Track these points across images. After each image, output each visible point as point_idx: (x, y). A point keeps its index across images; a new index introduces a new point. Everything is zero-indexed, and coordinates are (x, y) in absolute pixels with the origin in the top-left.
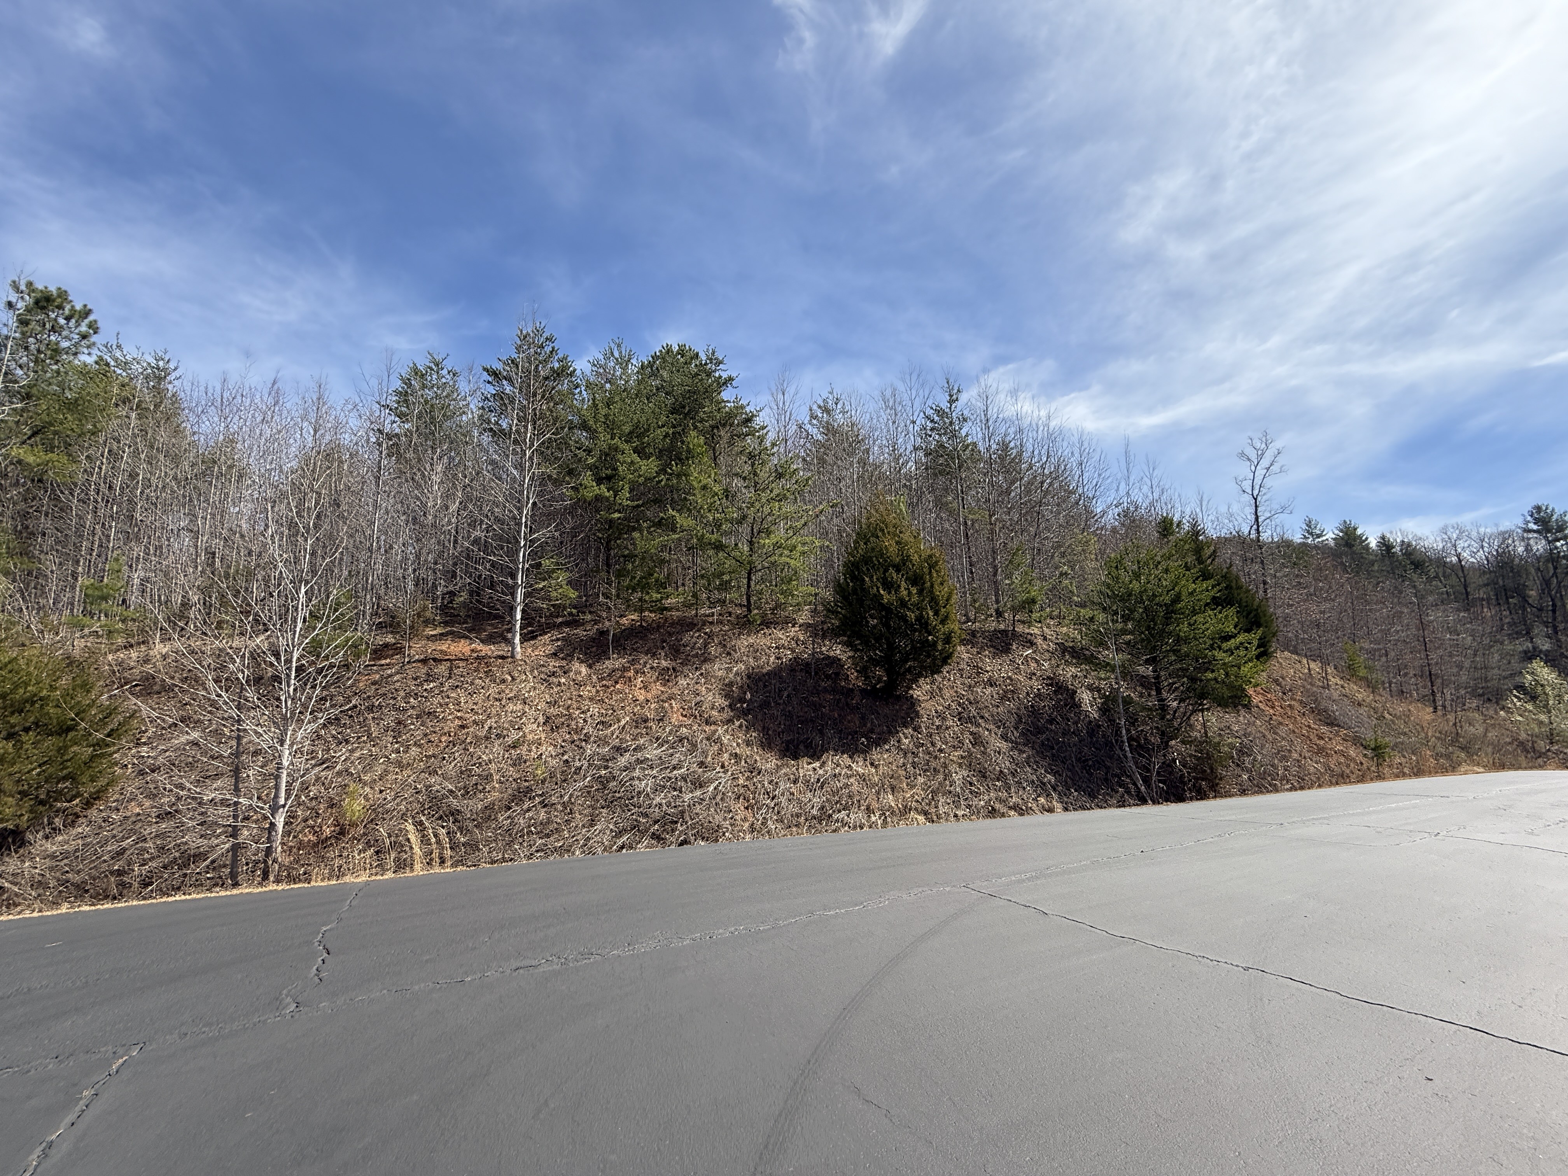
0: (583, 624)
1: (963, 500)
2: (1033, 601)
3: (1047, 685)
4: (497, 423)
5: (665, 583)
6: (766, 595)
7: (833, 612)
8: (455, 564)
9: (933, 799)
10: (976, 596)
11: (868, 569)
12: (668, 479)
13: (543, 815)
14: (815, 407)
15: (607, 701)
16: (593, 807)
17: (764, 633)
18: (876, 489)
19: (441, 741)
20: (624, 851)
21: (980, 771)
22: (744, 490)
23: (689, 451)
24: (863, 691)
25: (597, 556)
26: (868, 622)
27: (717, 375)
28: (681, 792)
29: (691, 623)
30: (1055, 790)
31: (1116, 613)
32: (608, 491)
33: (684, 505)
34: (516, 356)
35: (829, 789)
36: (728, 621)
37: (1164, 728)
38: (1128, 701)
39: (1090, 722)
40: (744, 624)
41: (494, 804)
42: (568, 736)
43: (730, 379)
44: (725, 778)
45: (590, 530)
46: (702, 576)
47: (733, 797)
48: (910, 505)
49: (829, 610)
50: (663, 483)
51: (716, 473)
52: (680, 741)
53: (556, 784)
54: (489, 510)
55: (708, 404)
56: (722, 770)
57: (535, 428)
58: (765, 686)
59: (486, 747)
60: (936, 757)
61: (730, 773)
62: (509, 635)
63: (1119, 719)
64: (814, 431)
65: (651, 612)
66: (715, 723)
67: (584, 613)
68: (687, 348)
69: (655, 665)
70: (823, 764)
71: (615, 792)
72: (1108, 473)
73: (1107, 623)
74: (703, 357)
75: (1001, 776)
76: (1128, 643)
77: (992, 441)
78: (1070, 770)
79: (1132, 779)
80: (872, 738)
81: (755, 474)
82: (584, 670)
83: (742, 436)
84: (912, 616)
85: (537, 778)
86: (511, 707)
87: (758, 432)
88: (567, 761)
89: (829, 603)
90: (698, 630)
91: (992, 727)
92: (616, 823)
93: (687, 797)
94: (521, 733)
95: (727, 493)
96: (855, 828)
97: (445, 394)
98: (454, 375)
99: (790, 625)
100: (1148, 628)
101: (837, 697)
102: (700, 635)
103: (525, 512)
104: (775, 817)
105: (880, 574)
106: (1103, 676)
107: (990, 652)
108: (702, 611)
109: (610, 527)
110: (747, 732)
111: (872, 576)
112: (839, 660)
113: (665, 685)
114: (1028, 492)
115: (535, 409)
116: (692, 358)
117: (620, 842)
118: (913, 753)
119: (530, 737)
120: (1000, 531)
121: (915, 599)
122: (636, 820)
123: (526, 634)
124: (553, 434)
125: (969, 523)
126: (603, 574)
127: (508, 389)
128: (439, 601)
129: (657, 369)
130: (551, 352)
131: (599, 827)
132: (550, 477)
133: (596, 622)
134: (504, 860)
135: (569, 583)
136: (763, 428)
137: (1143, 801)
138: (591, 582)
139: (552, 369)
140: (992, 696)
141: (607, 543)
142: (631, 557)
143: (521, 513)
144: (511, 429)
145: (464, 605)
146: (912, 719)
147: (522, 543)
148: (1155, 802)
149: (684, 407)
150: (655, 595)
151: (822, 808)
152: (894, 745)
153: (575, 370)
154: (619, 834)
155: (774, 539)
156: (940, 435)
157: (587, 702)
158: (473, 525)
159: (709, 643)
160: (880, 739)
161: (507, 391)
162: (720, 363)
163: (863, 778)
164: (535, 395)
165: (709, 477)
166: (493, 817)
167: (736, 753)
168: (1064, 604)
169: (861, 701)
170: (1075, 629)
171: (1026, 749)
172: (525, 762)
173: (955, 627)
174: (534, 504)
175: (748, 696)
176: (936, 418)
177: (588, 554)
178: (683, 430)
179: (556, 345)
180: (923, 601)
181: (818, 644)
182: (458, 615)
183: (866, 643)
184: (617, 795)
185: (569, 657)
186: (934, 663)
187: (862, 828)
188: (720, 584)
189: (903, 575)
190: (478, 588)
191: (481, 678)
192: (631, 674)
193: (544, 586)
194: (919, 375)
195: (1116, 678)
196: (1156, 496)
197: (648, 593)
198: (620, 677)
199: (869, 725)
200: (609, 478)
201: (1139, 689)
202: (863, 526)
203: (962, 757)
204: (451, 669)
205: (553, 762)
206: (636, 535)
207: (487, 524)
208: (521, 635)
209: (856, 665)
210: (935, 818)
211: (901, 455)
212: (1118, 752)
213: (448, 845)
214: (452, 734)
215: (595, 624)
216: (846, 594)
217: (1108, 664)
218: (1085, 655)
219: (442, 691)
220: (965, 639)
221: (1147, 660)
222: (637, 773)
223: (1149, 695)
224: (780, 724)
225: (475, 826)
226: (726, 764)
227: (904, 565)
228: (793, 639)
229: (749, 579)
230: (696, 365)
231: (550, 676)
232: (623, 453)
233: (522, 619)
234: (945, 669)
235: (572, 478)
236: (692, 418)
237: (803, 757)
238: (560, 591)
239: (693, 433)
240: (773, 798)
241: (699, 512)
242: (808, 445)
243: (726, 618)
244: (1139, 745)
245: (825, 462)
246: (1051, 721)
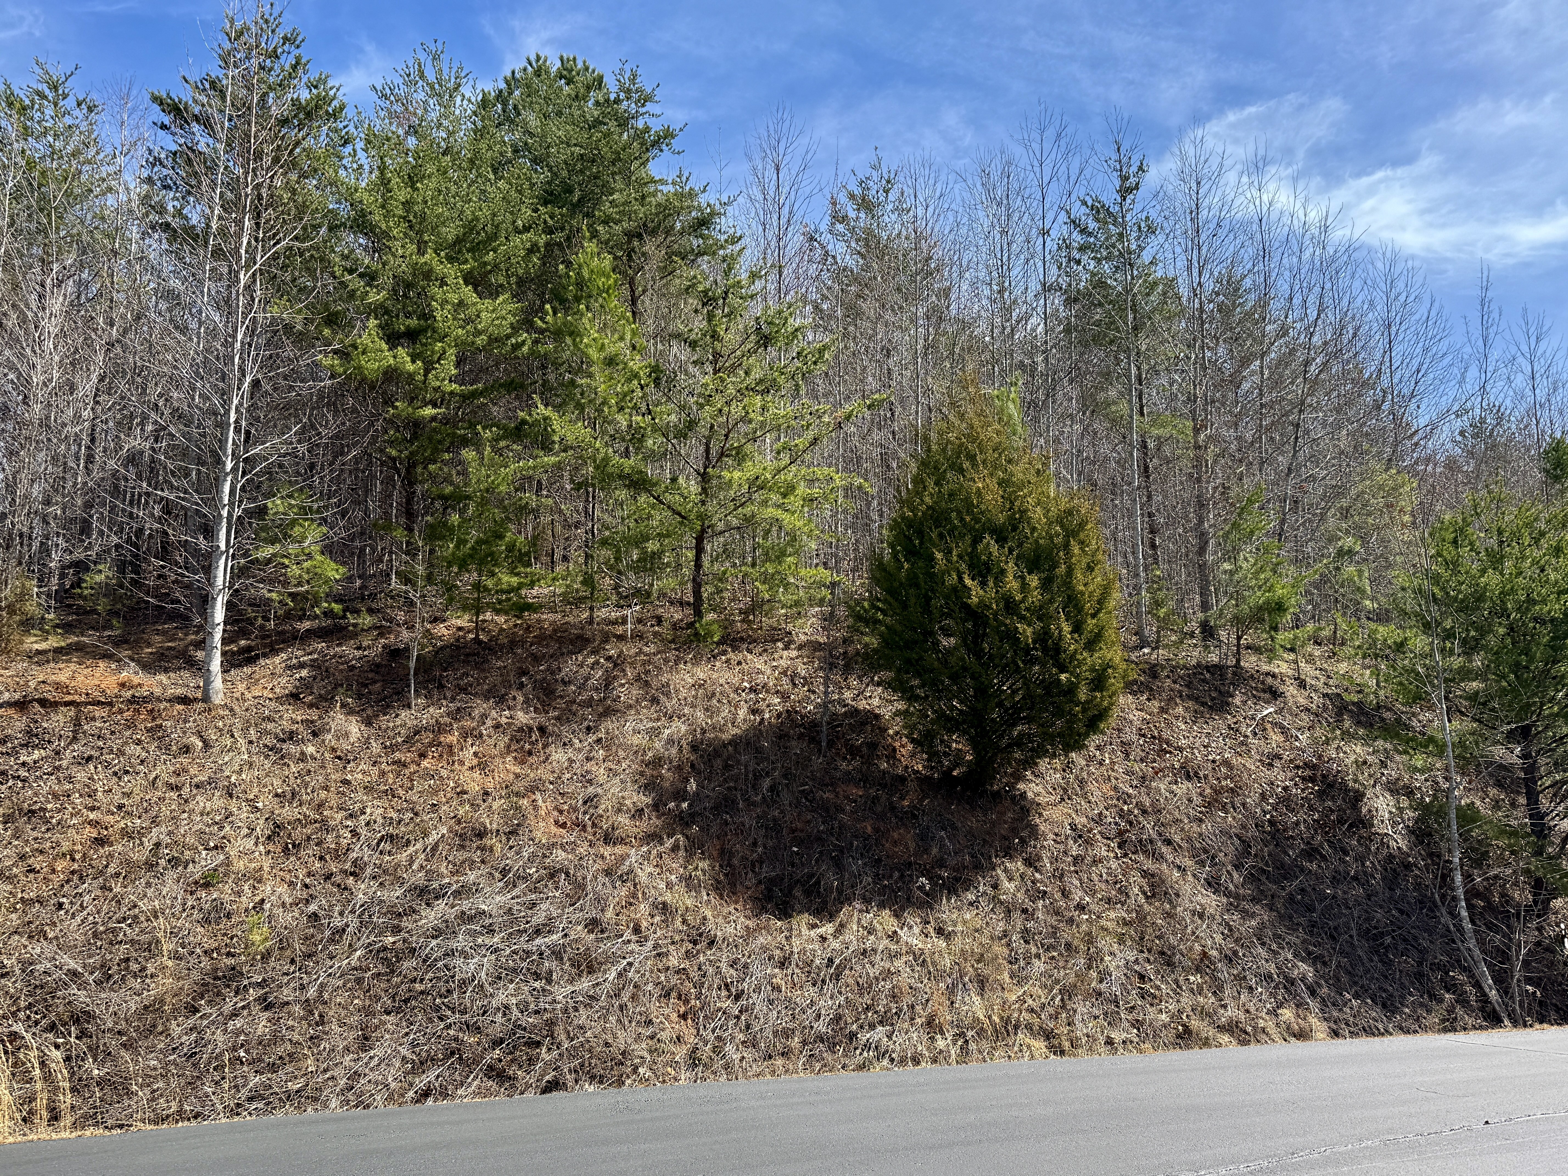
0: (354, 635)
1: (1140, 398)
2: (1280, 607)
3: (1303, 779)
4: (179, 213)
5: (528, 554)
6: (733, 584)
7: (867, 622)
8: (88, 505)
9: (1063, 1007)
10: (1161, 595)
11: (941, 536)
12: (536, 342)
13: (262, 1026)
14: (843, 198)
15: (401, 792)
16: (368, 1012)
17: (728, 661)
18: (962, 369)
19: (54, 871)
20: (430, 1102)
21: (1162, 953)
22: (691, 369)
23: (580, 284)
24: (924, 781)
25: (386, 497)
26: (937, 643)
27: (640, 124)
28: (549, 981)
29: (580, 637)
30: (1313, 993)
31: (1449, 635)
32: (413, 362)
33: (571, 396)
34: (220, 73)
35: (851, 981)
36: (655, 634)
37: (1540, 874)
38: (1468, 816)
39: (1391, 857)
40: (688, 642)
41: (162, 1002)
42: (318, 865)
43: (668, 134)
44: (639, 954)
45: (374, 439)
46: (604, 542)
47: (657, 992)
48: (1031, 406)
49: (858, 618)
50: (525, 349)
51: (634, 333)
52: (552, 876)
53: (293, 961)
54: (160, 395)
55: (620, 185)
56: (634, 938)
57: (258, 225)
58: (727, 767)
59: (148, 885)
60: (1071, 921)
61: (650, 944)
62: (200, 655)
63: (1450, 851)
64: (839, 249)
65: (498, 612)
66: (622, 841)
67: (357, 612)
68: (580, 65)
69: (504, 720)
70: (840, 930)
71: (414, 981)
72: (1443, 346)
73: (1431, 655)
74: (612, 87)
75: (1203, 965)
76: (1473, 697)
77: (1206, 275)
78: (1347, 955)
79: (1472, 976)
80: (940, 877)
81: (715, 336)
82: (355, 728)
83: (690, 256)
84: (1027, 632)
85: (252, 950)
86: (201, 802)
87: (722, 247)
88: (315, 916)
89: (858, 603)
90: (594, 652)
91: (1188, 862)
92: (413, 1045)
93: (561, 992)
94: (222, 857)
95: (657, 374)
96: (903, 1061)
97: (70, 149)
98: (90, 109)
99: (780, 645)
100: (1516, 667)
101: (872, 792)
102: (597, 663)
103: (235, 401)
104: (741, 1037)
105: (965, 544)
106: (1419, 764)
107: (1187, 709)
108: (602, 613)
109: (415, 437)
110: (689, 859)
111: (950, 552)
112: (877, 717)
113: (522, 762)
114: (1277, 383)
115: (258, 187)
116: (588, 88)
117: (421, 1082)
118: (1025, 911)
119: (240, 865)
120: (1215, 462)
121: (1035, 597)
122: (456, 1039)
123: (233, 653)
124: (296, 238)
125: (1151, 445)
126: (399, 534)
127: (203, 143)
128: (55, 580)
129: (515, 107)
130: (294, 67)
131: (377, 1052)
132: (288, 328)
133: (382, 631)
134: (181, 1115)
135: (328, 550)
136: (734, 240)
137: (1493, 1019)
138: (373, 550)
139: (295, 102)
140: (1190, 800)
141: (408, 470)
142: (456, 500)
143: (226, 404)
144: (208, 226)
145: (107, 590)
146: (1023, 841)
147: (229, 466)
148: (1518, 1022)
149: (570, 190)
150: (505, 578)
151: (838, 1018)
152: (985, 893)
153: (342, 108)
154: (421, 1065)
155: (750, 469)
156: (1099, 261)
157: (361, 795)
158: (125, 425)
159: (614, 678)
160: (957, 880)
161: (202, 147)
162: (646, 99)
163: (919, 958)
164: (259, 155)
165: (622, 338)
166: (160, 1028)
167: (664, 904)
168: (1344, 614)
169: (921, 801)
170: (1365, 667)
171: (1257, 909)
172: (229, 916)
173: (1115, 655)
174: (256, 384)
175: (692, 786)
176: (1092, 225)
177: (367, 492)
178: (568, 239)
179: (304, 53)
180: (1051, 601)
181: (836, 684)
182: (94, 611)
183: (933, 684)
184: (418, 987)
185: (324, 702)
186: (1070, 728)
187: (918, 1063)
188: (639, 561)
189: (1011, 551)
190: (136, 556)
191: (139, 742)
192: (452, 738)
193: (274, 555)
194: (1059, 135)
195: (1447, 769)
196: (1541, 395)
197: (493, 574)
198: (431, 745)
199: (935, 851)
200: (412, 336)
201: (1493, 792)
202: (934, 447)
203: (1126, 923)
204: (77, 723)
205: (286, 918)
206: (468, 454)
207: (156, 422)
208: (224, 654)
209: (912, 728)
210: (1066, 1045)
211: (1015, 302)
212: (1446, 919)
213: (67, 1085)
214: (78, 856)
215: (381, 635)
216: (896, 584)
217: (1431, 740)
218: (1383, 720)
219: (58, 768)
220: (1135, 682)
221: (1511, 732)
222: (461, 941)
223: (1513, 805)
224: (755, 844)
225: (124, 1045)
226: (644, 924)
227: (1015, 529)
228: (784, 673)
229: (699, 550)
230: (597, 103)
231: (284, 741)
232: (443, 283)
233: (225, 623)
234: (1093, 741)
235: (335, 333)
236: (587, 215)
237: (800, 912)
238: (306, 565)
239: (591, 246)
240: (737, 997)
241: (599, 411)
242: (825, 275)
243: (649, 629)
244: (1490, 907)
245: (859, 314)
246: (1311, 853)
